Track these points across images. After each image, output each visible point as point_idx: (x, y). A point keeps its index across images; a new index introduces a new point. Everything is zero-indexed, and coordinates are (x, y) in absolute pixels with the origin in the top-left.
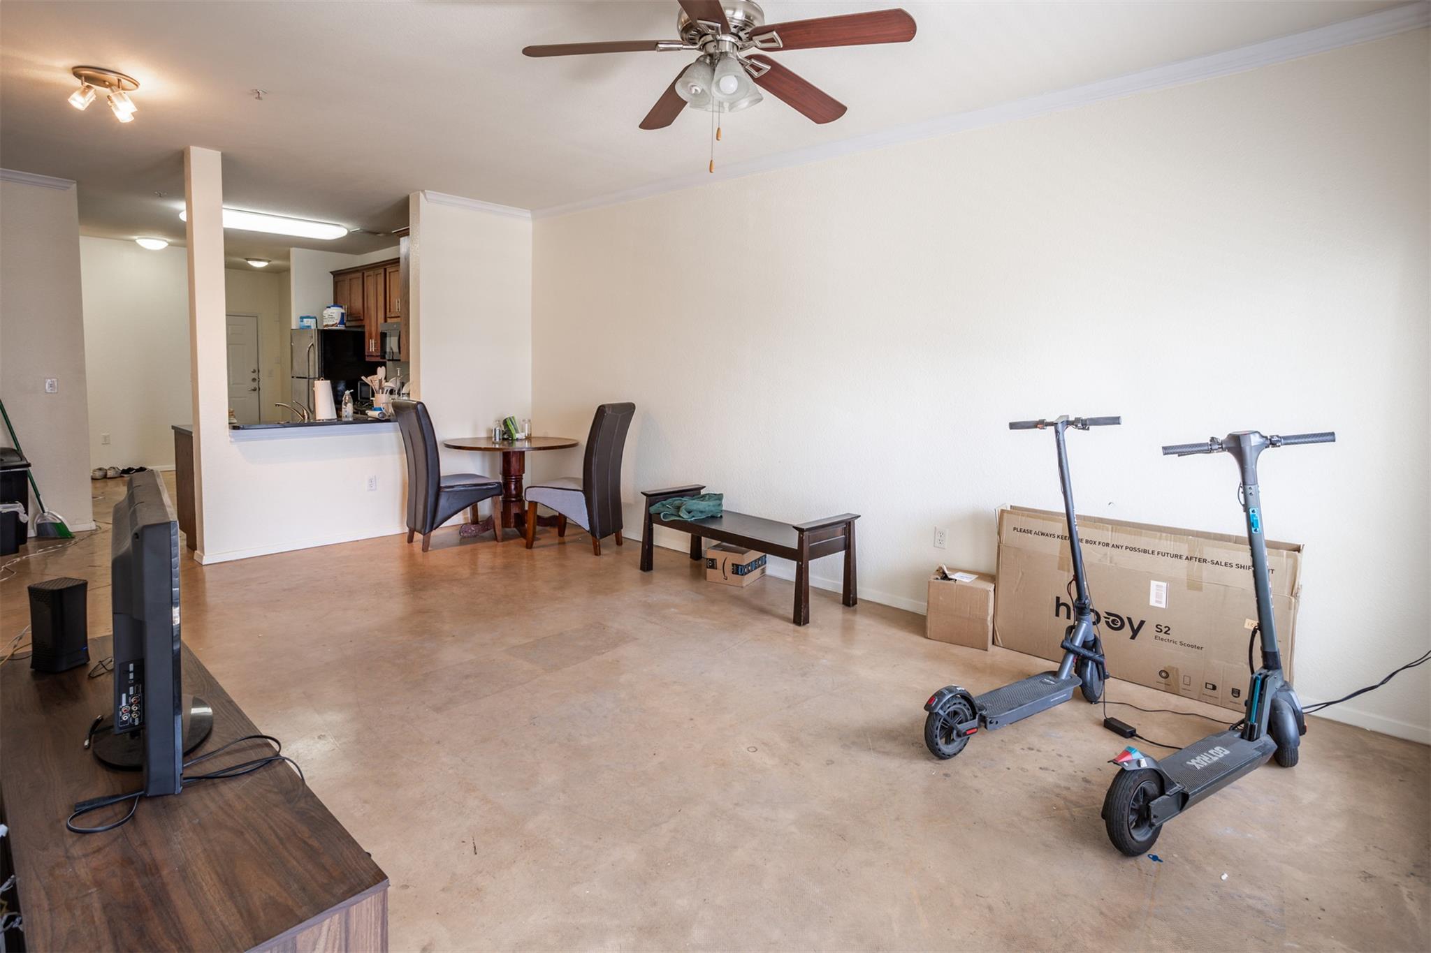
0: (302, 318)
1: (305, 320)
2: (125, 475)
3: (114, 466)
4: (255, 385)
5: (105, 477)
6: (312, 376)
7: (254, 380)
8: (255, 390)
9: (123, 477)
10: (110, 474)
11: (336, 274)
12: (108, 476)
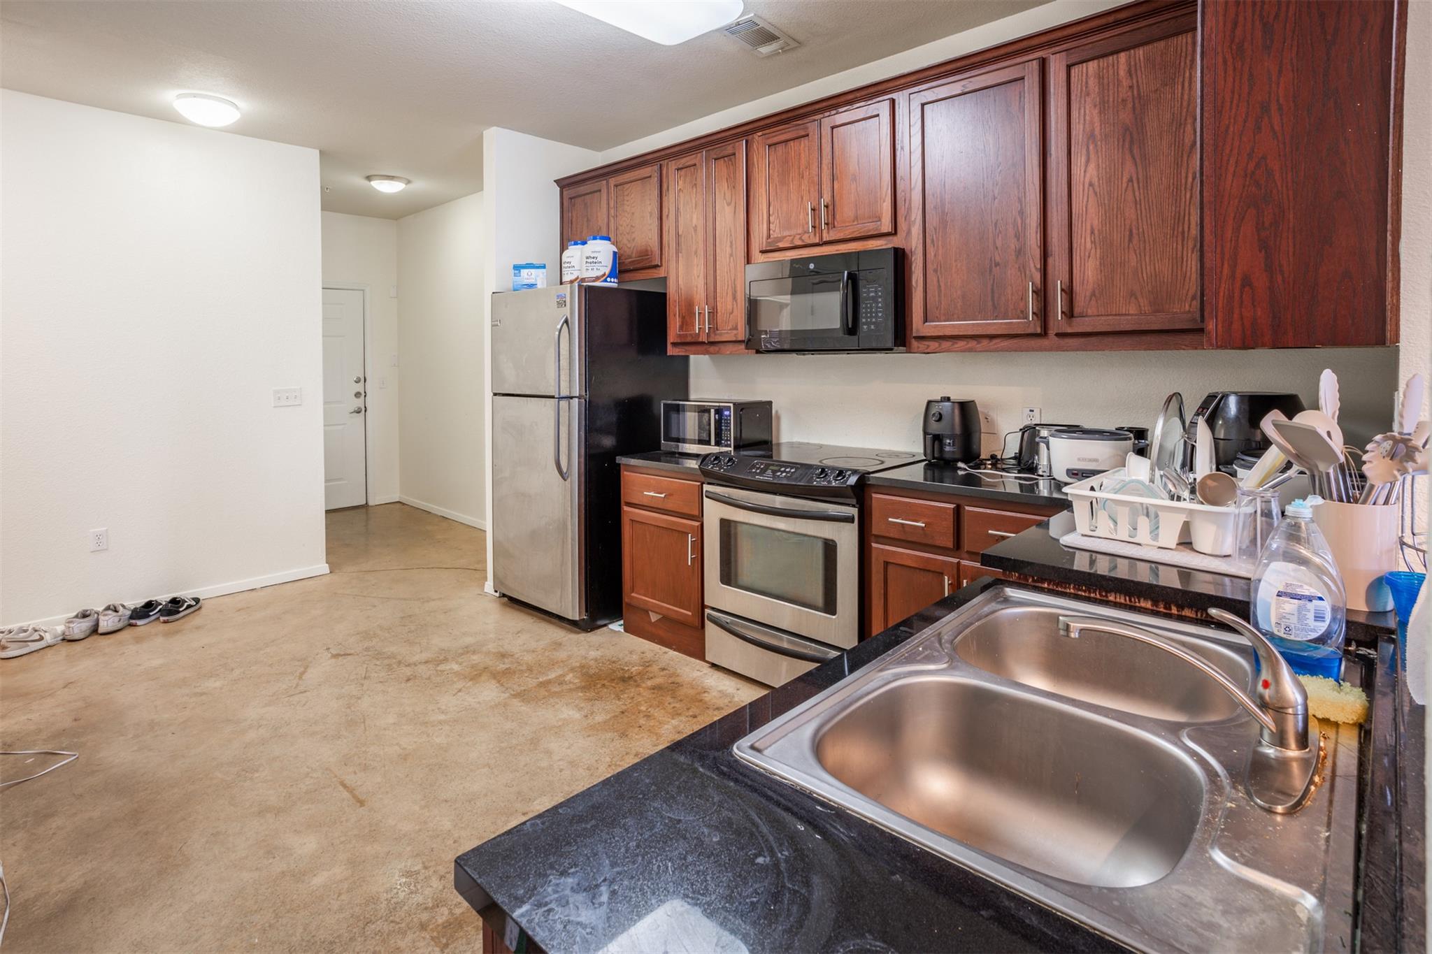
0: (518, 268)
1: (524, 272)
2: (139, 622)
3: (117, 603)
4: (359, 403)
5: (95, 631)
6: (564, 393)
7: (358, 395)
8: (358, 412)
9: (135, 625)
10: (107, 623)
11: (566, 184)
12: (101, 630)
